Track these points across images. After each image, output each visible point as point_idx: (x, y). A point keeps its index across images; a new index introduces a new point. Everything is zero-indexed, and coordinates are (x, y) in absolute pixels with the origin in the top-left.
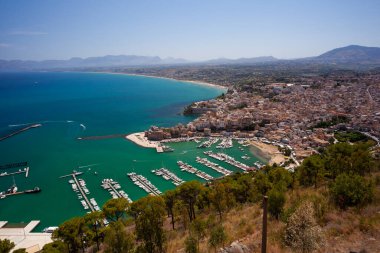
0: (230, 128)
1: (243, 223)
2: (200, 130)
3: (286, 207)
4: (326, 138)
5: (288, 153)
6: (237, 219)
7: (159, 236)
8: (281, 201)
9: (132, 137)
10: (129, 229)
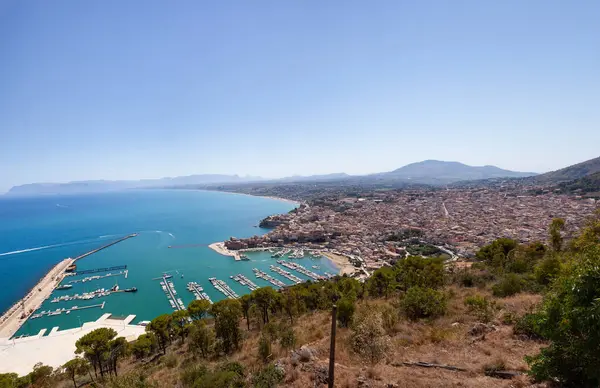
0: (301, 240)
1: (313, 328)
2: (274, 241)
3: (356, 316)
4: (397, 252)
5: (358, 264)
6: (307, 324)
7: (235, 335)
8: (351, 310)
9: (213, 246)
10: (210, 328)
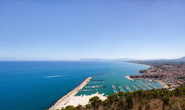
2: (143, 77)
3: (170, 102)
4: (183, 82)
5: (170, 85)
6: (153, 103)
7: (131, 103)
8: (168, 100)
9: (126, 77)
10: (124, 100)
